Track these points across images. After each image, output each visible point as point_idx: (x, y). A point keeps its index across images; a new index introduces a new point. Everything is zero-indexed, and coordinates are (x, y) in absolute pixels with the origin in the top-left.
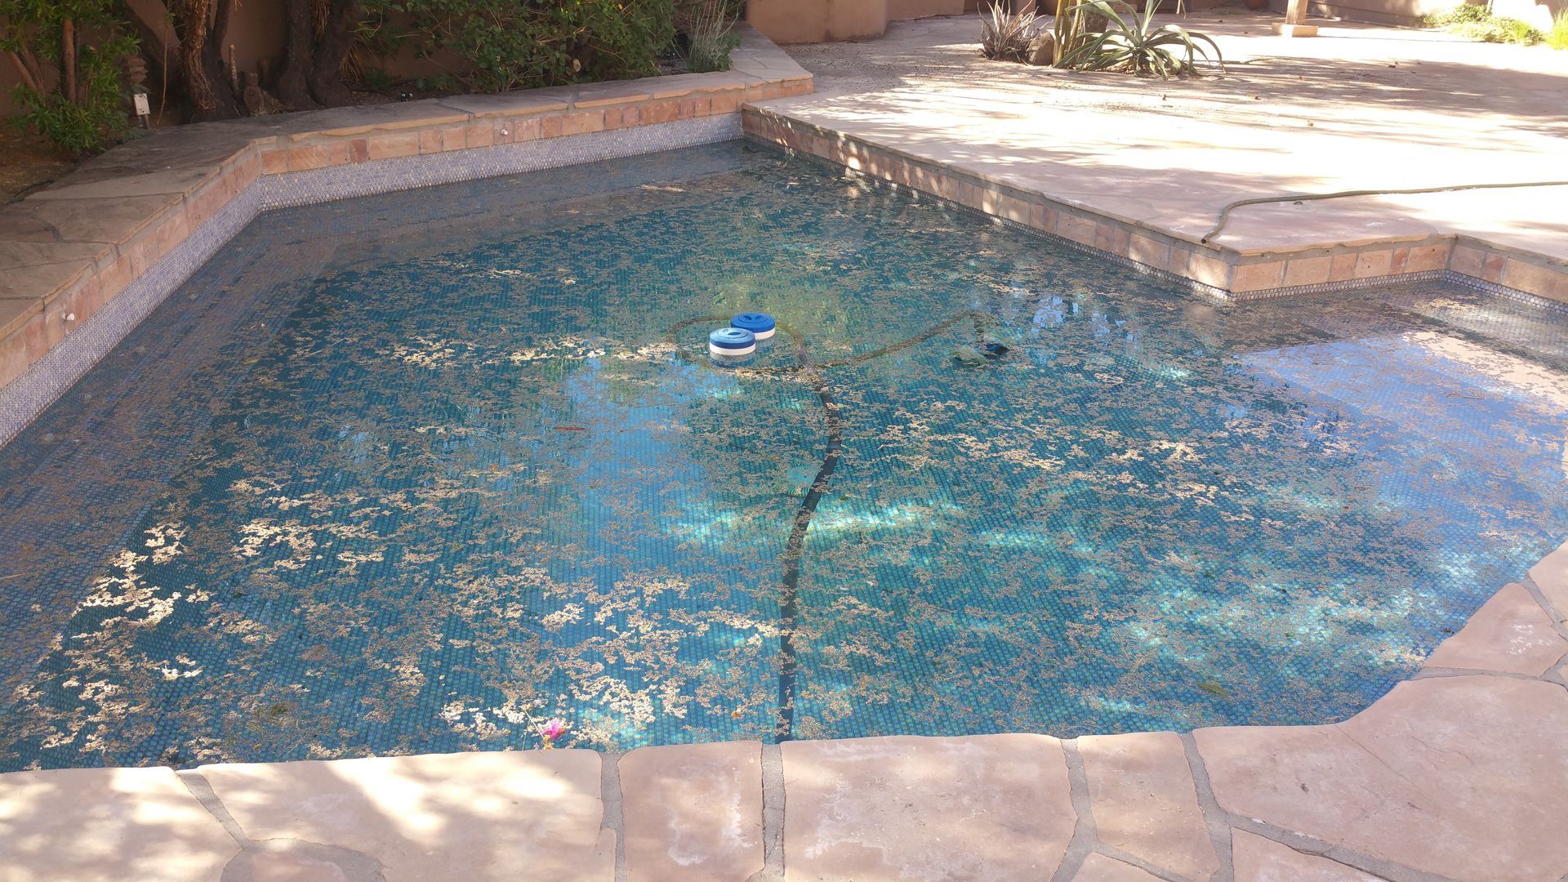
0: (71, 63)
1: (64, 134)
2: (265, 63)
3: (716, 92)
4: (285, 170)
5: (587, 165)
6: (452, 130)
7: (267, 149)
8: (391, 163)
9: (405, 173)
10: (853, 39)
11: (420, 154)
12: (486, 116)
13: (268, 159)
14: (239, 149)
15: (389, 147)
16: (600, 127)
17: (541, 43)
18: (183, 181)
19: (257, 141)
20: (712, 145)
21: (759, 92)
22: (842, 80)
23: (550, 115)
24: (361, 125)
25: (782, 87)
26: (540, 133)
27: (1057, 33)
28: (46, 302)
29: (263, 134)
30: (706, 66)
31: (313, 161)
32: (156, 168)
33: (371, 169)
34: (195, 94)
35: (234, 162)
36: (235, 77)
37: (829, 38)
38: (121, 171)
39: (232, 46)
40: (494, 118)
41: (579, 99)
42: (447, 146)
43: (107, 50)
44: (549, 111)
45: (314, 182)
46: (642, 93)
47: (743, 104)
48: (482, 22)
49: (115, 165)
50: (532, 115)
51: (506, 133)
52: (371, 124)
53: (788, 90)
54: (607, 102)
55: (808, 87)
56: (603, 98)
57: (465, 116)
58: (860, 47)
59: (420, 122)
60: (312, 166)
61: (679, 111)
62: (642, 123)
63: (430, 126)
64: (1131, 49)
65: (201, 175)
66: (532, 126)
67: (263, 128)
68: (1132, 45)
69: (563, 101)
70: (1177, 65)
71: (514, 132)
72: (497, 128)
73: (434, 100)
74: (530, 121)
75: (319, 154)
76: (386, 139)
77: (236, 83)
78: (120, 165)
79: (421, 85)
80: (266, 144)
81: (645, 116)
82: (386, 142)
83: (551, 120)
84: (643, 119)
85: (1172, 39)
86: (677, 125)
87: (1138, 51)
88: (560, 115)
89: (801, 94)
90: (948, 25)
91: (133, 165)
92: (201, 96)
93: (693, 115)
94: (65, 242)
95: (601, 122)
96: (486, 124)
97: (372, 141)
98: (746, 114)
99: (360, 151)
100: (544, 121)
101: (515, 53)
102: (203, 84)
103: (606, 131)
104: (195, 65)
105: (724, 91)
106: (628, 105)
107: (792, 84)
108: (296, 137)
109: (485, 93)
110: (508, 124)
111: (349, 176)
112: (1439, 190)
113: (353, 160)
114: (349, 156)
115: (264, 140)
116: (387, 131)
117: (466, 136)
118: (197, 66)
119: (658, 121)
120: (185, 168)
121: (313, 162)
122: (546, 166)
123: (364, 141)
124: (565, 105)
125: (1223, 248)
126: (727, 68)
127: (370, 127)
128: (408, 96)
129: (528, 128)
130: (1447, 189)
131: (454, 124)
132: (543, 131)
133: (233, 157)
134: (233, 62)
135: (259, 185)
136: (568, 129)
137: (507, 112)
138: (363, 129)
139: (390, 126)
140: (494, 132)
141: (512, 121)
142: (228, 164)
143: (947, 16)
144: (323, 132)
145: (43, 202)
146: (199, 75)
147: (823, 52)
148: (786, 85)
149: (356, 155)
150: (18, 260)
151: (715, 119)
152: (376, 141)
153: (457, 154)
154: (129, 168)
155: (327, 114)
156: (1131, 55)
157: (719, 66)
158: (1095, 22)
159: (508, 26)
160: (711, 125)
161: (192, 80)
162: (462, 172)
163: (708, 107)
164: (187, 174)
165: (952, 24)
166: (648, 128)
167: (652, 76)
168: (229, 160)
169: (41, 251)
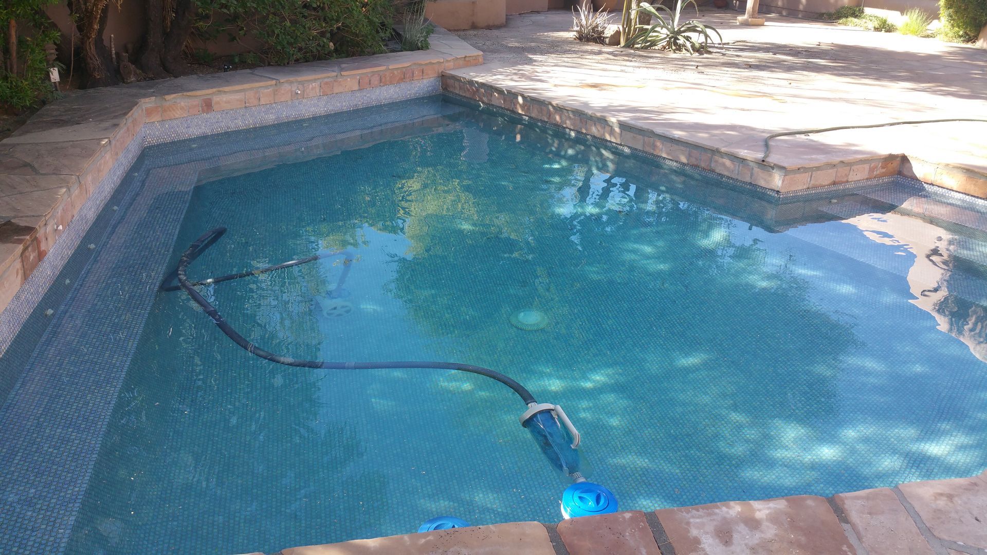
0: (14, 48)
1: (12, 97)
2: (130, 46)
3: (426, 64)
4: (160, 119)
5: (348, 112)
6: (266, 90)
7: (149, 105)
8: (227, 113)
9: (235, 119)
10: (489, 28)
11: (246, 107)
12: (287, 82)
13: (149, 113)
14: (134, 106)
15: (226, 103)
16: (356, 87)
17: (315, 33)
18: (106, 129)
19: (143, 100)
20: (423, 98)
21: (452, 64)
22: (496, 55)
23: (326, 80)
24: (208, 88)
25: (465, 61)
26: (320, 92)
27: (623, 27)
28: (47, 218)
29: (145, 96)
30: (414, 47)
31: (178, 112)
32: (83, 121)
33: (214, 118)
34: (90, 68)
35: (132, 115)
36: (114, 56)
37: (474, 27)
38: (59, 123)
39: (112, 36)
40: (291, 82)
41: (342, 70)
42: (263, 102)
43: (39, 40)
44: (325, 78)
45: (178, 127)
46: (380, 66)
47: (442, 72)
48: (278, 19)
49: (53, 118)
50: (315, 80)
51: (299, 92)
52: (215, 87)
53: (468, 62)
54: (360, 71)
55: (480, 60)
56: (358, 69)
57: (274, 82)
58: (496, 32)
59: (246, 86)
60: (177, 116)
61: (405, 76)
62: (382, 84)
63: (252, 89)
64: (668, 35)
65: (116, 125)
66: (315, 88)
67: (142, 91)
68: (669, 33)
69: (333, 71)
70: (697, 45)
71: (304, 91)
72: (294, 89)
73: (248, 71)
74: (314, 84)
75: (182, 108)
76: (225, 98)
77: (114, 60)
78: (55, 118)
79: (237, 60)
80: (147, 103)
81: (383, 80)
82: (224, 99)
83: (326, 83)
84: (382, 82)
85: (693, 29)
86: (403, 85)
87: (672, 37)
88: (332, 80)
89: (476, 65)
90: (541, 18)
91: (64, 118)
92: (94, 68)
93: (412, 78)
94: (42, 174)
95: (358, 85)
96: (287, 87)
97: (216, 99)
98: (445, 79)
99: (208, 106)
100: (322, 84)
101: (300, 40)
102: (95, 60)
103: (360, 90)
104: (90, 48)
105: (431, 63)
106: (374, 73)
107: (471, 58)
108: (167, 97)
109: (279, 65)
110: (300, 87)
111: (200, 122)
112: (882, 126)
113: (203, 111)
114: (200, 109)
115: (147, 100)
116: (225, 92)
117: (274, 94)
118: (91, 49)
119: (391, 83)
120: (102, 121)
121: (178, 114)
122: (323, 113)
123: (210, 99)
124: (335, 74)
125: (775, 165)
126: (427, 48)
127: (214, 90)
128: (229, 67)
129: (313, 89)
130: (887, 124)
131: (267, 87)
132: (321, 91)
133: (132, 112)
134: (113, 46)
135: (143, 129)
136: (337, 90)
137: (300, 79)
138: (210, 91)
139: (226, 89)
140: (292, 92)
141: (303, 85)
142: (129, 117)
143: (538, 12)
144: (185, 94)
145: (14, 146)
146: (94, 55)
147: (475, 35)
148: (467, 59)
149: (205, 108)
150: (15, 188)
151: (425, 81)
152: (218, 99)
153: (268, 106)
154: (62, 120)
155: (182, 80)
156: (668, 39)
157: (422, 47)
158: (644, 18)
159: (294, 23)
160: (423, 85)
161: (89, 59)
162: (270, 118)
163: (421, 74)
164: (106, 124)
165: (544, 18)
166: (385, 87)
167: (382, 53)
168: (130, 114)
169: (28, 181)
